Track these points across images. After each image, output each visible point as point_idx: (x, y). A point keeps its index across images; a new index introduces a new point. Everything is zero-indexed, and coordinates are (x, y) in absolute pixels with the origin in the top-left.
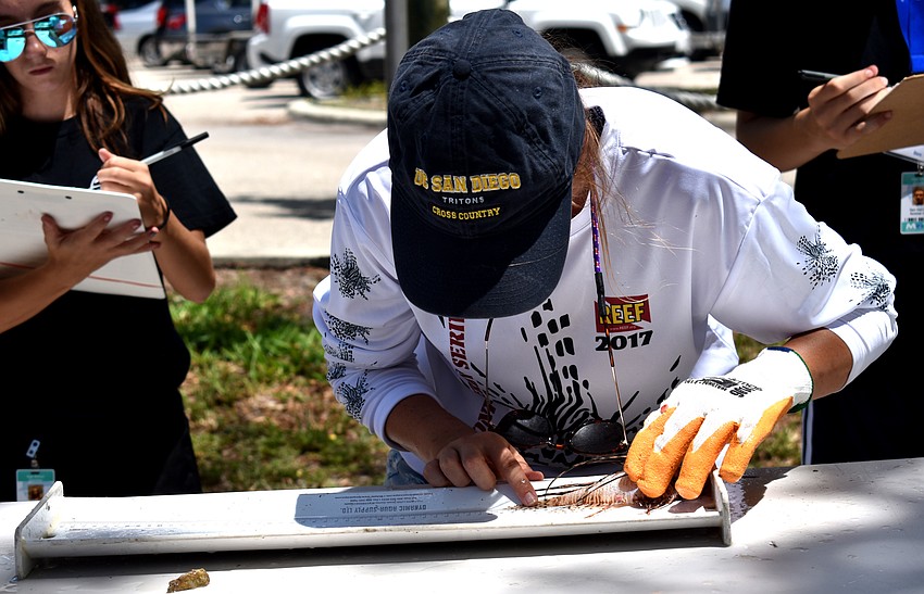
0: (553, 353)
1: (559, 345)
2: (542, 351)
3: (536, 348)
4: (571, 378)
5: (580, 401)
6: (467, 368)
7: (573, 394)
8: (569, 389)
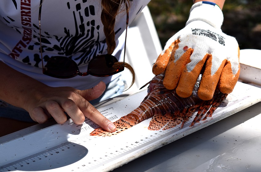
0: (83, 14)
1: (86, 9)
2: (77, 13)
3: (74, 12)
4: (91, 26)
5: (92, 36)
6: (30, 26)
7: (90, 33)
8: (88, 31)
